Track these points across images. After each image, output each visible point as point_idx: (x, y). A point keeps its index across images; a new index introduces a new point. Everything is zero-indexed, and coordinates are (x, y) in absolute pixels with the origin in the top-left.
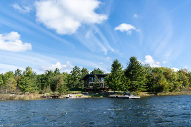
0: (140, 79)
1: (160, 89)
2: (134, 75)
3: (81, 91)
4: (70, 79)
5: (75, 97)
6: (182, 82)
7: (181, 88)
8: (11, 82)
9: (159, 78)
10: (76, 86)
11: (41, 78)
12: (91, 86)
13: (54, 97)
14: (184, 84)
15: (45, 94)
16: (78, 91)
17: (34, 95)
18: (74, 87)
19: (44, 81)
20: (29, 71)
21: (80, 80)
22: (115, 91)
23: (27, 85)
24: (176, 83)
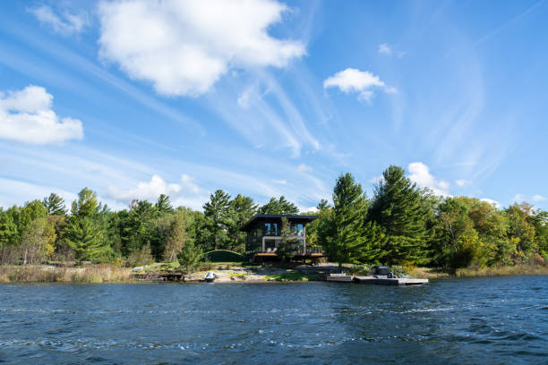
0: (413, 229)
1: (464, 258)
2: (396, 218)
3: (240, 263)
4: (203, 228)
5: (230, 280)
6: (518, 240)
7: (514, 256)
8: (41, 233)
9: (458, 228)
10: (220, 247)
11: (118, 220)
12: (269, 250)
13: (169, 277)
14: (523, 246)
15: (141, 269)
16: (231, 263)
17: (113, 270)
18: (216, 250)
19: (127, 229)
20: (88, 202)
21: (232, 231)
22: (343, 265)
23: (87, 240)
24: (501, 241)
